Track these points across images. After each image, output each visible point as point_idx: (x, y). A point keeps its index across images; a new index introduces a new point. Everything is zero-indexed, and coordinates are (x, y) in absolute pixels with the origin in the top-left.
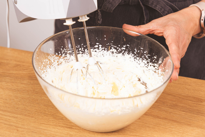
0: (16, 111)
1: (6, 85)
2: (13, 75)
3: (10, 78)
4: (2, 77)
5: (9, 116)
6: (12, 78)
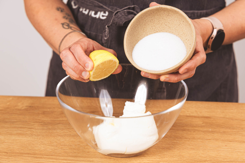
0: (88, 155)
1: (62, 132)
2: (65, 121)
3: (64, 125)
4: (53, 125)
5: (84, 161)
6: (65, 124)
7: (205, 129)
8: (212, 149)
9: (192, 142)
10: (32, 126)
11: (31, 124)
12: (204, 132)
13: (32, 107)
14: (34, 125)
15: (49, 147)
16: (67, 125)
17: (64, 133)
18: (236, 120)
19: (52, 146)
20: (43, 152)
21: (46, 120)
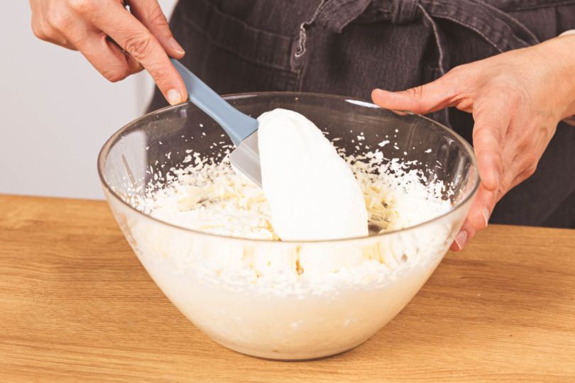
0: (165, 347)
7: (466, 293)
8: (474, 344)
9: (426, 324)
10: (35, 270)
11: (33, 266)
12: (461, 299)
13: (42, 222)
14: (39, 267)
15: (71, 324)
16: (122, 272)
17: (113, 291)
18: (548, 271)
19: (79, 321)
20: (55, 336)
21: (72, 256)
